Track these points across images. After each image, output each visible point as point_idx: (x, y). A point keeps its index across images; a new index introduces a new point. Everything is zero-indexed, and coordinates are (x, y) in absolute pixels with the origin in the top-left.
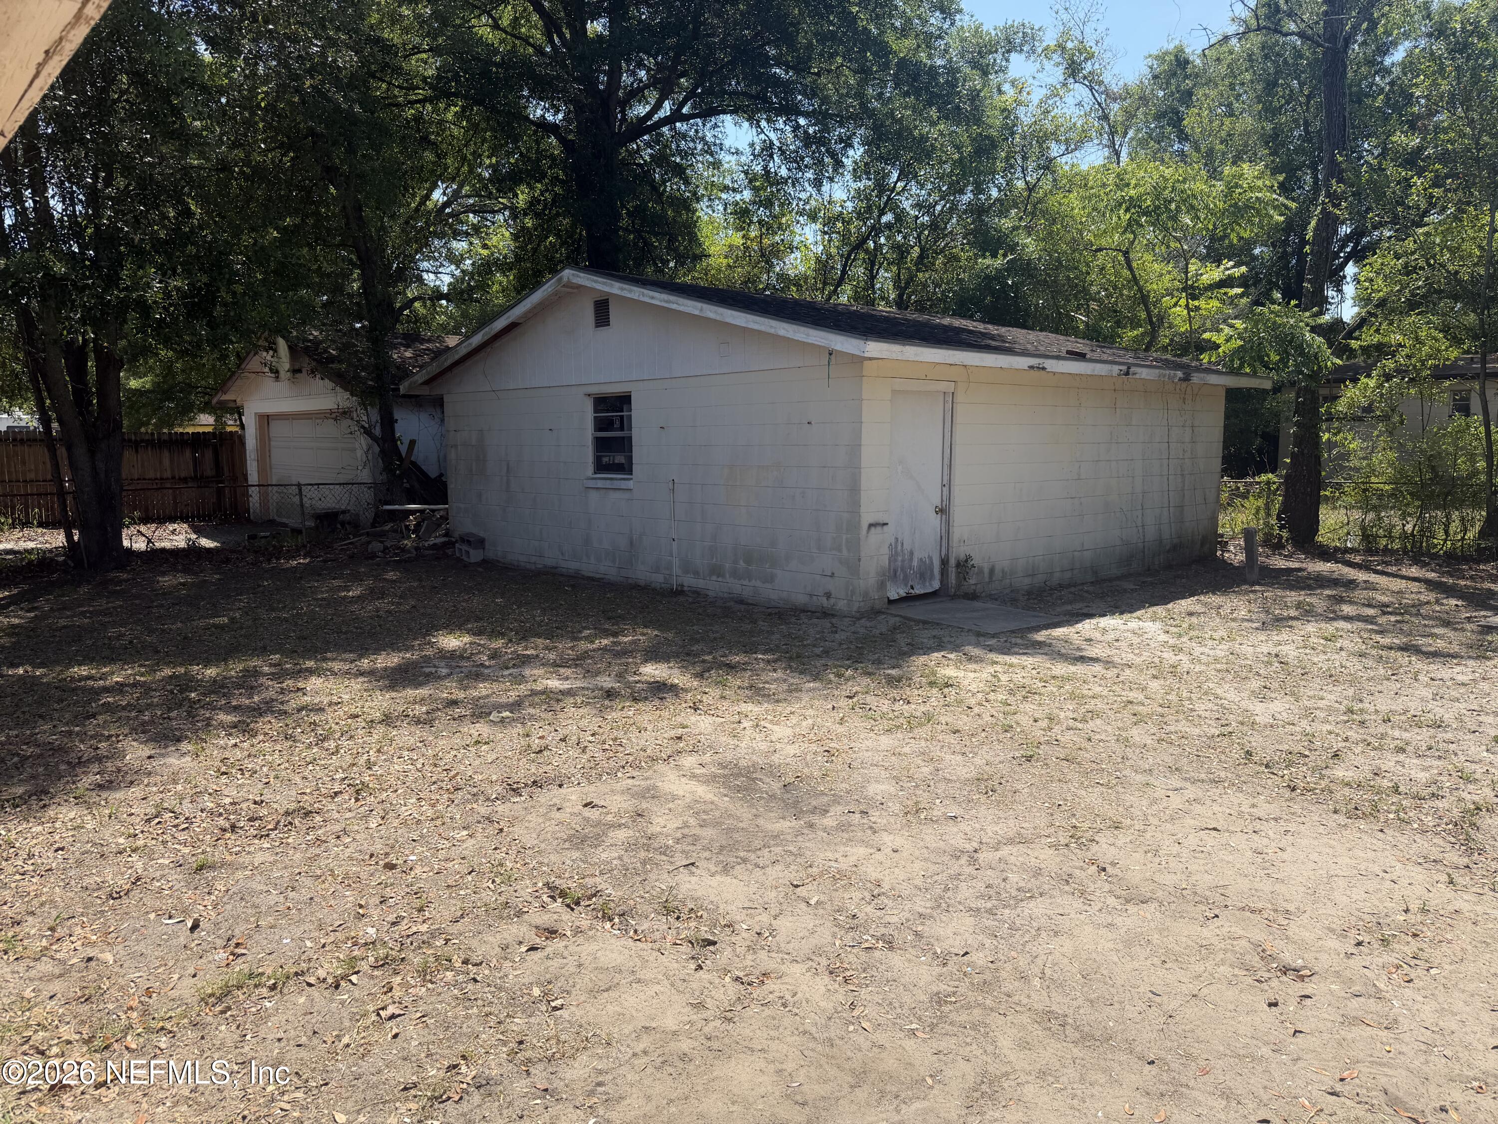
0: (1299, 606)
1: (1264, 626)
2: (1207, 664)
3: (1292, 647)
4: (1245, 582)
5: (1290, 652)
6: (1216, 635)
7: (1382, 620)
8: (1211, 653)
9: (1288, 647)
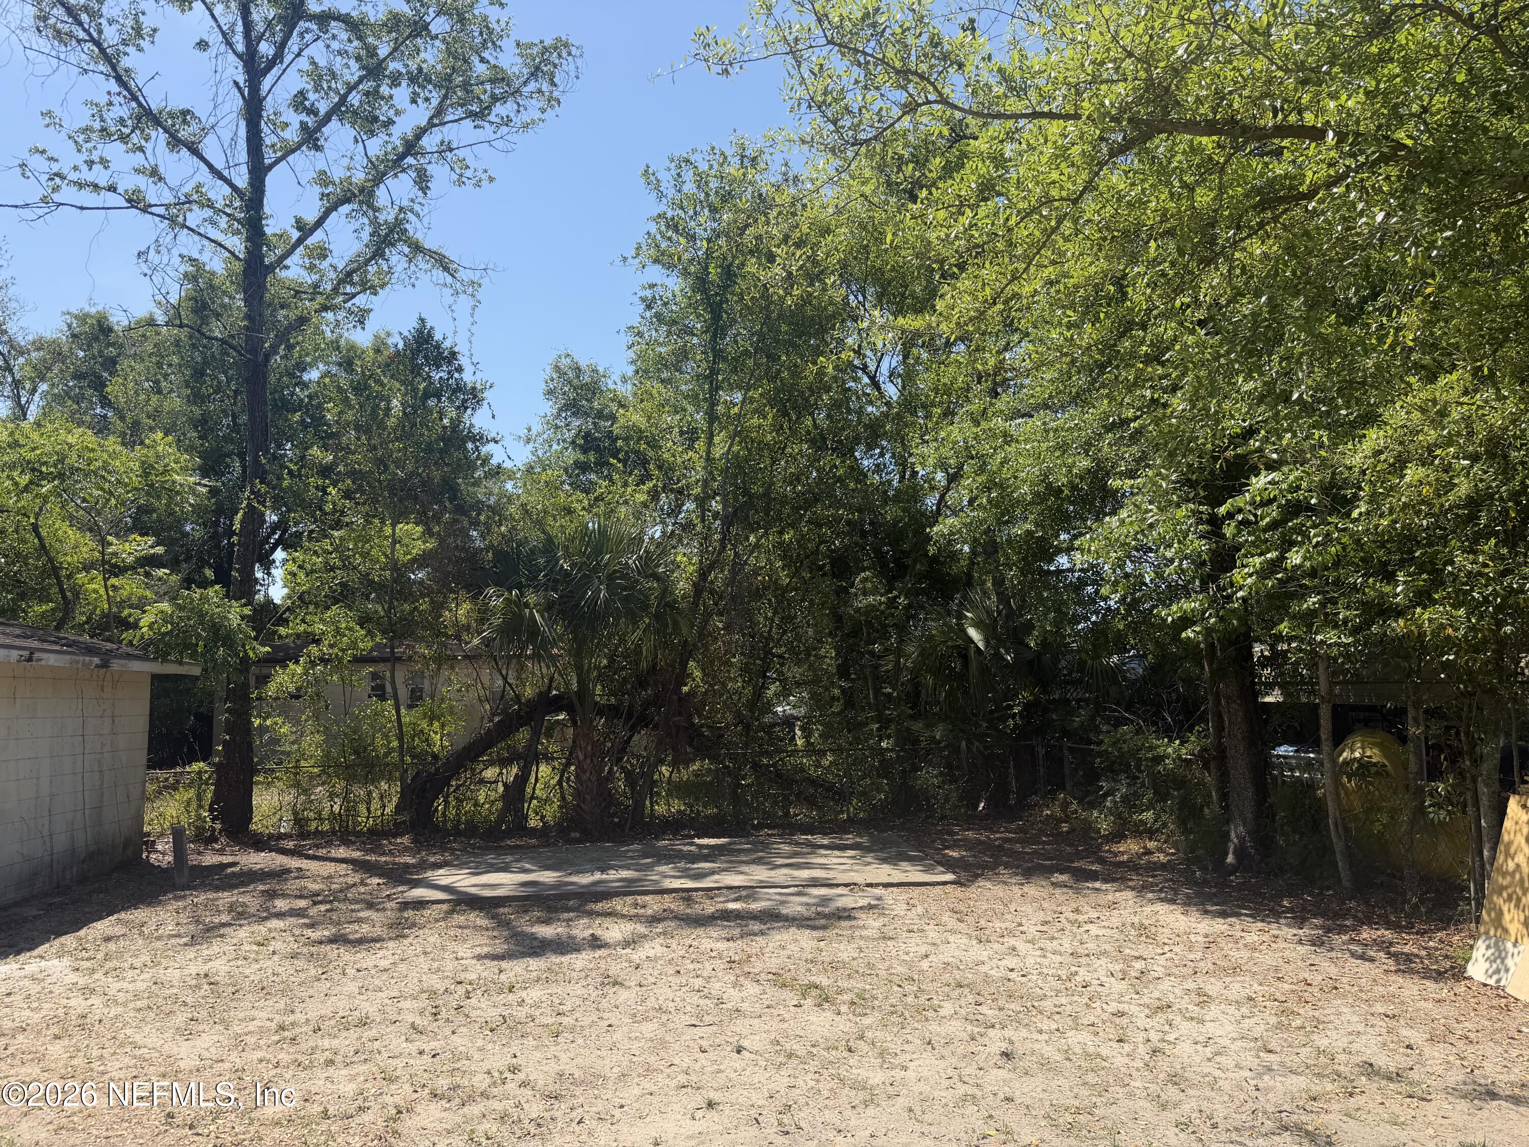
0: (231, 908)
1: (194, 941)
2: (125, 1004)
3: (222, 961)
4: (174, 887)
5: (220, 967)
6: (138, 963)
7: (313, 912)
8: (131, 987)
9: (218, 962)
